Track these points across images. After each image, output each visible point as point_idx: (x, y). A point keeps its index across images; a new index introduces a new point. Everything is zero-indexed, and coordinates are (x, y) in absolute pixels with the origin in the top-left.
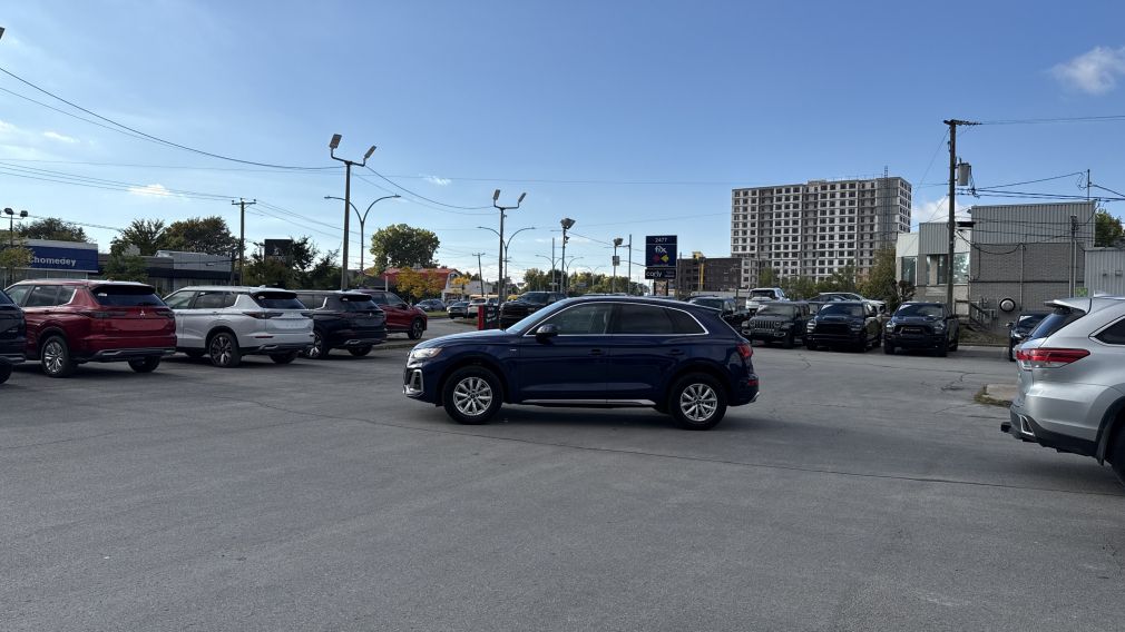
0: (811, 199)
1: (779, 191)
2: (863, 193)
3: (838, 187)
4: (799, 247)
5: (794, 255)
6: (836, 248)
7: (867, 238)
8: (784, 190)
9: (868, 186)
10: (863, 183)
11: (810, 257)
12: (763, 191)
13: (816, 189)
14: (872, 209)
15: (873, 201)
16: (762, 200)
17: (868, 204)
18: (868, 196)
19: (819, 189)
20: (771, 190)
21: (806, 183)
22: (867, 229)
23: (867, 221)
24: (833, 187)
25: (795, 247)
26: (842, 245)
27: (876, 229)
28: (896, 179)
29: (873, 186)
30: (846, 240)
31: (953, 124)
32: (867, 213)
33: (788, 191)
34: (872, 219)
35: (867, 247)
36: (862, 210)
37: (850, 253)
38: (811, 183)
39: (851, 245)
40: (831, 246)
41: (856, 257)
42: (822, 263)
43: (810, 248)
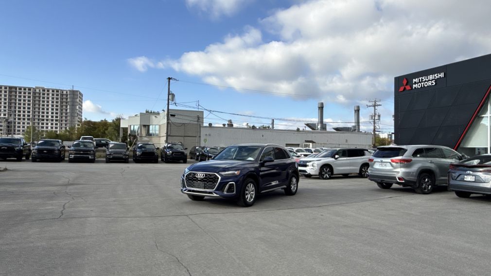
0: (37, 95)
1: (20, 89)
2: (62, 95)
3: (51, 91)
4: (31, 116)
5: (28, 119)
6: (50, 117)
7: (64, 114)
8: (23, 89)
9: (65, 93)
10: (62, 91)
11: (36, 121)
12: (11, 88)
13: (40, 91)
14: (66, 103)
15: (67, 99)
16: (10, 92)
17: (64, 100)
18: (64, 97)
19: (41, 91)
20: (16, 88)
21: (34, 87)
22: (64, 111)
23: (64, 107)
24: (48, 91)
25: (29, 116)
26: (52, 117)
27: (68, 111)
28: (77, 91)
29: (67, 93)
30: (54, 115)
31: (169, 79)
32: (64, 104)
33: (25, 89)
34: (66, 107)
35: (64, 118)
36: (62, 103)
37: (56, 120)
38: (37, 88)
39: (57, 117)
40: (47, 117)
41: (59, 122)
42: (43, 124)
43: (36, 117)
